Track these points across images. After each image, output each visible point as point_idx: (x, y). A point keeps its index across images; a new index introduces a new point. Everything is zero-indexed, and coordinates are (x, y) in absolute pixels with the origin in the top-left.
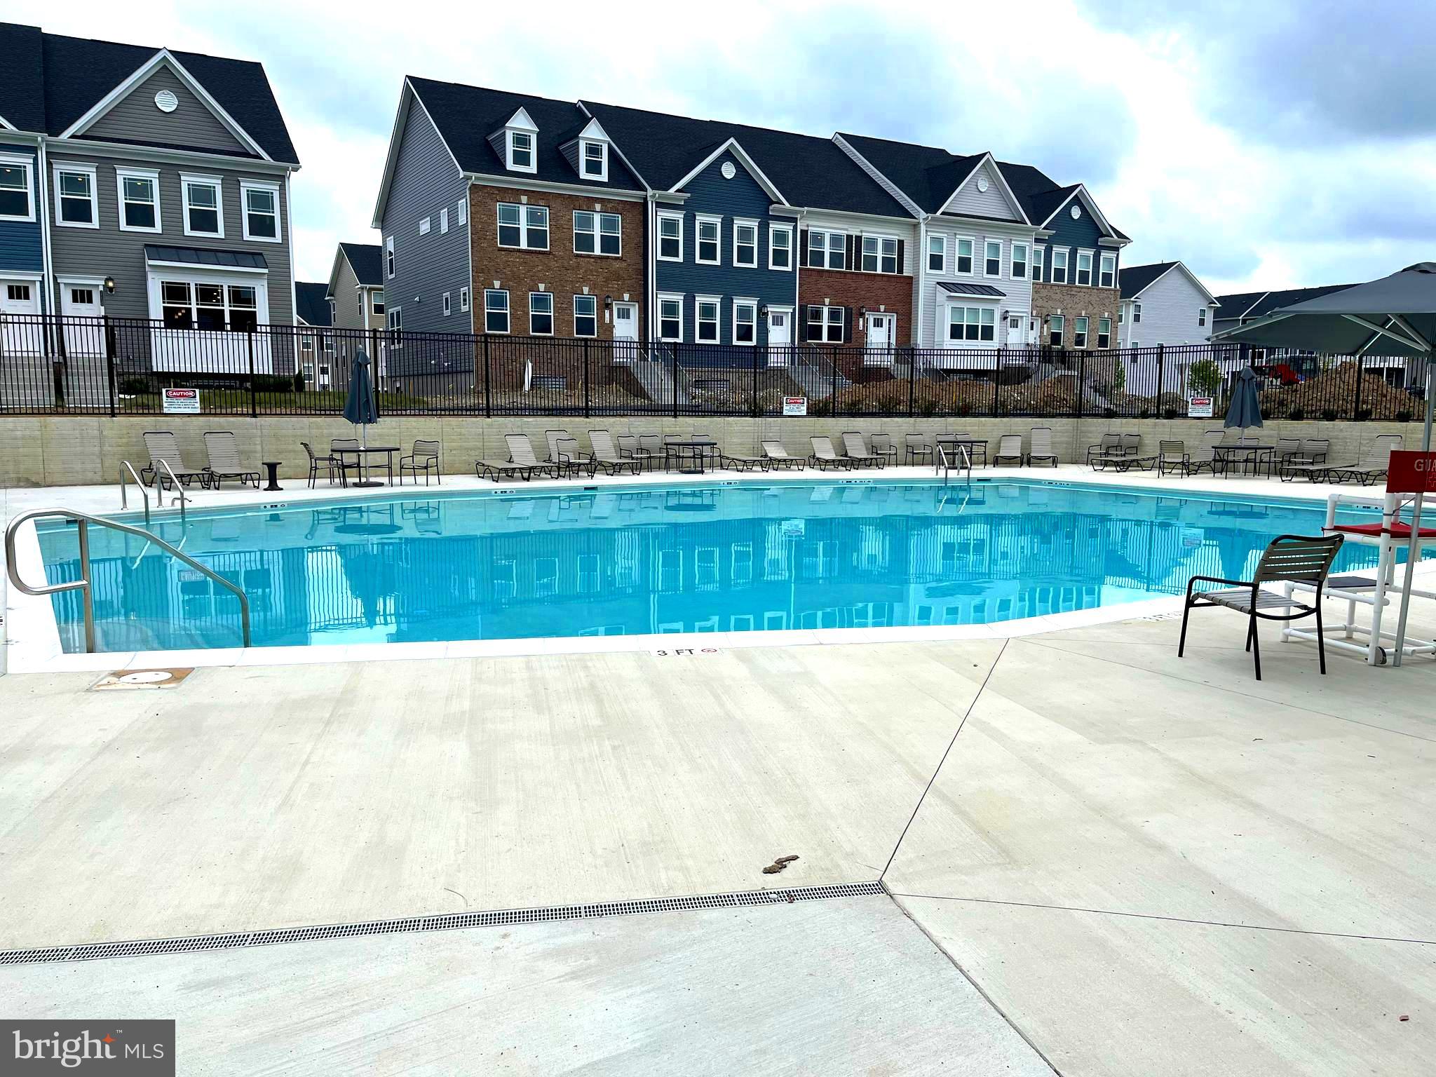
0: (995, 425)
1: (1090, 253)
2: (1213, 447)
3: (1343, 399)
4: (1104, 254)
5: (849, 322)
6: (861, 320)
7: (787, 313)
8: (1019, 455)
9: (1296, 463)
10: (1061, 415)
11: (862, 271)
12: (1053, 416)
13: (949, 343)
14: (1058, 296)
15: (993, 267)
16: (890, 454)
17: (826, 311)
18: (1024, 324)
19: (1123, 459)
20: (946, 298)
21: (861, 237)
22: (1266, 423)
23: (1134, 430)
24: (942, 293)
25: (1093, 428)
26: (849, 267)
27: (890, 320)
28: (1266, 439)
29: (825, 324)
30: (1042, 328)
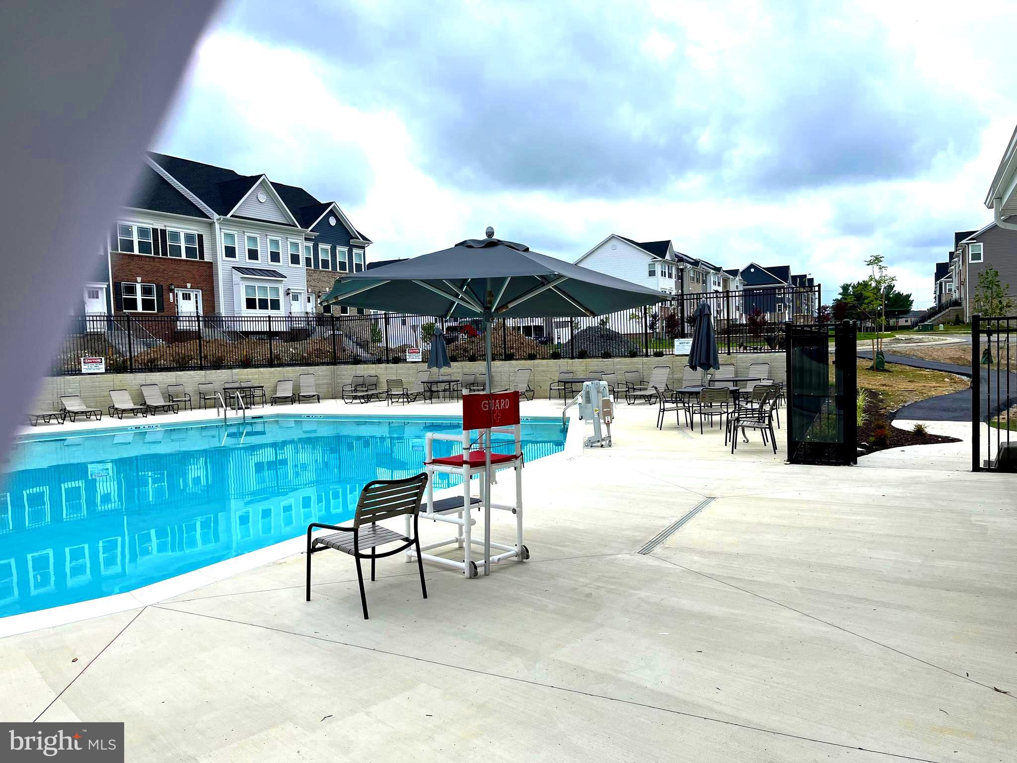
0: (271, 373)
1: (346, 249)
2: (422, 382)
3: (500, 347)
4: (355, 251)
5: (160, 296)
6: (171, 294)
7: (102, 288)
8: (290, 395)
9: (474, 390)
10: (323, 364)
11: (169, 257)
12: (317, 365)
13: (246, 312)
14: (326, 279)
15: (275, 257)
16: (185, 401)
17: (139, 288)
18: (303, 298)
19: (367, 393)
20: (240, 279)
21: (166, 230)
22: (453, 364)
23: (372, 373)
24: (237, 275)
25: (345, 373)
26: (157, 253)
27: (196, 295)
28: (456, 375)
29: (139, 297)
30: (316, 301)
